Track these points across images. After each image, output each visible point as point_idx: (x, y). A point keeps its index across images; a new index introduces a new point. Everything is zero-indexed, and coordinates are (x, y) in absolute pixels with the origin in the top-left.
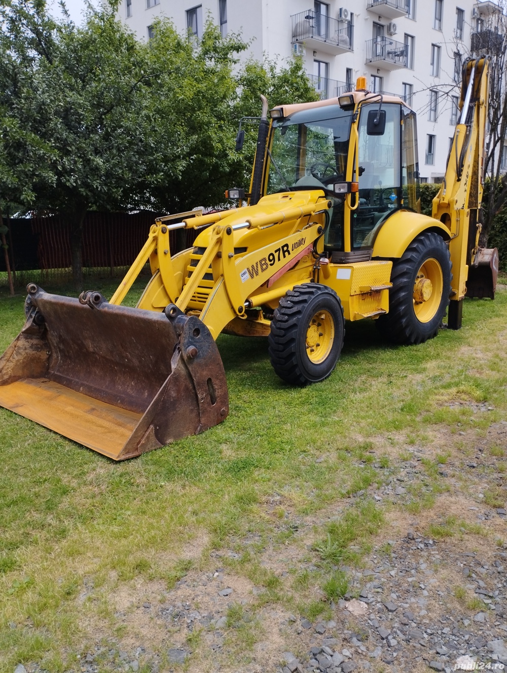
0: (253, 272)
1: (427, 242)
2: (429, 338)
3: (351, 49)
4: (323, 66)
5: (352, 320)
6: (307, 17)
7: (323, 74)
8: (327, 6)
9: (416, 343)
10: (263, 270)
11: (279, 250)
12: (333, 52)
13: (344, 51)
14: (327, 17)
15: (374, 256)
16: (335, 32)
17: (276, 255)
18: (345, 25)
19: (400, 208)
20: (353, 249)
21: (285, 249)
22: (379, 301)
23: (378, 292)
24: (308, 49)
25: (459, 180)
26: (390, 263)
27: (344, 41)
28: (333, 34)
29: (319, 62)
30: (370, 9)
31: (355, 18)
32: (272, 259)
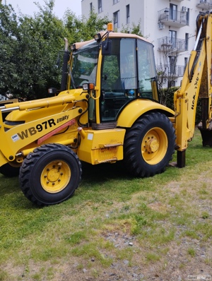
0: (23, 135)
1: (152, 118)
2: (157, 173)
3: (188, 24)
4: (174, 33)
5: (93, 164)
6: (165, 11)
7: (174, 37)
8: (176, 6)
9: (146, 176)
10: (32, 134)
11: (46, 122)
12: (179, 26)
13: (184, 26)
14: (176, 10)
15: (118, 125)
16: (180, 17)
17: (43, 126)
18: (185, 14)
19: (137, 98)
20: (101, 121)
21: (51, 122)
22: (116, 153)
23: (115, 147)
24: (166, 26)
25: (190, 82)
26: (124, 130)
27: (184, 21)
28: (179, 18)
29: (172, 31)
30: (198, 6)
31: (190, 10)
32: (40, 128)
